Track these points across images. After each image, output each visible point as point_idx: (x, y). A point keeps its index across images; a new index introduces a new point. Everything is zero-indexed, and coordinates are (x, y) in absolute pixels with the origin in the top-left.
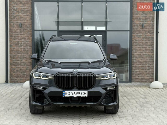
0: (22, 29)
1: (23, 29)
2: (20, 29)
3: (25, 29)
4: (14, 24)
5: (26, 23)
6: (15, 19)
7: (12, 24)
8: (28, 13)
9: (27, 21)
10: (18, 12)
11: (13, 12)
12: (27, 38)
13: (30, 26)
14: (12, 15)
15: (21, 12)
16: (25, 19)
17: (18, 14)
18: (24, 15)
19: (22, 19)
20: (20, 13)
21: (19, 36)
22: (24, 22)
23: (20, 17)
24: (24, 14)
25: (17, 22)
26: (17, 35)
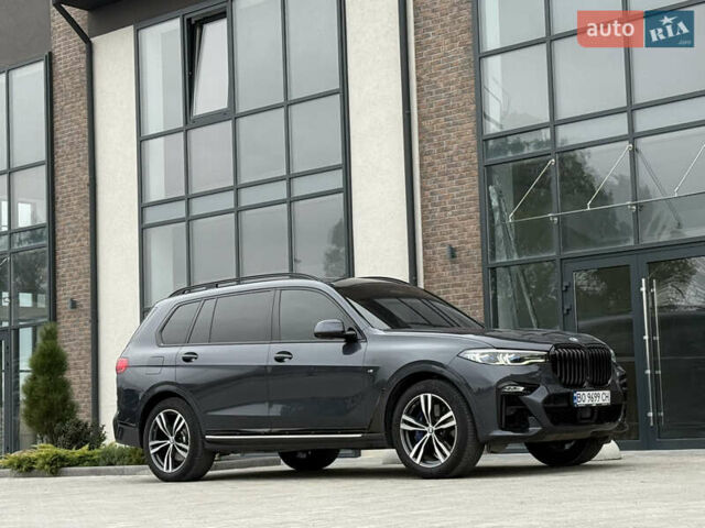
0: (457, 266)
1: (461, 267)
2: (453, 268)
3: (467, 266)
4: (434, 253)
5: (467, 243)
6: (436, 234)
7: (429, 252)
8: (472, 209)
9: (470, 236)
10: (444, 209)
11: (431, 212)
12: (471, 295)
13: (477, 253)
14: (429, 224)
15: (453, 208)
16: (465, 230)
17: (446, 215)
18: (460, 216)
19: (456, 232)
20: (450, 213)
21: (449, 292)
22: (461, 242)
23: (451, 226)
24: (460, 213)
25: (443, 245)
26: (445, 287)
